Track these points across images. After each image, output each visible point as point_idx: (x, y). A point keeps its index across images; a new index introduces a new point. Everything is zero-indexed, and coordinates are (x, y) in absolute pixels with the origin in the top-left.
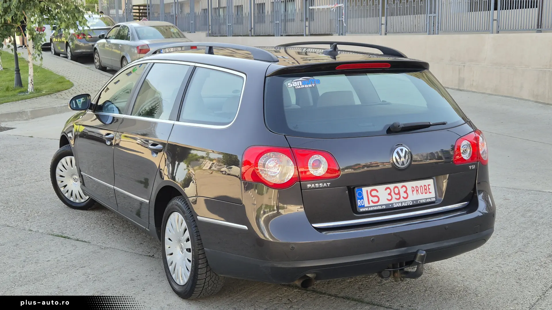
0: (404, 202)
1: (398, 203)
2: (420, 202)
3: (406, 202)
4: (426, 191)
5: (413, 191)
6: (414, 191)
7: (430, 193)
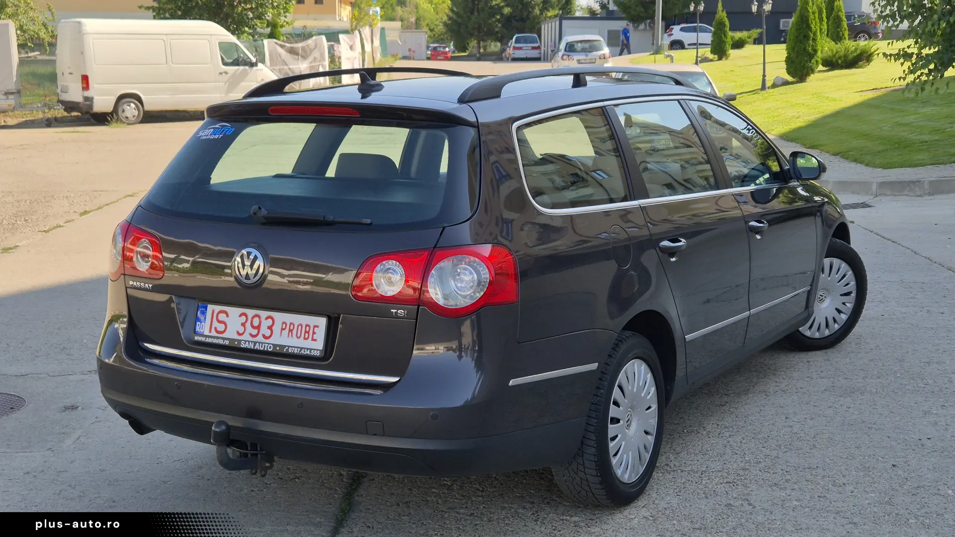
0: (259, 343)
1: (249, 342)
2: (288, 349)
3: (262, 343)
4: (307, 334)
5: (282, 329)
6: (285, 329)
7: (313, 340)
